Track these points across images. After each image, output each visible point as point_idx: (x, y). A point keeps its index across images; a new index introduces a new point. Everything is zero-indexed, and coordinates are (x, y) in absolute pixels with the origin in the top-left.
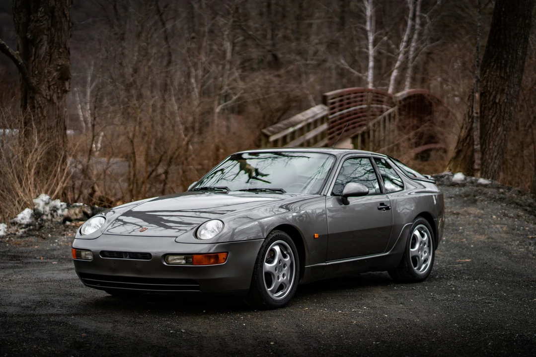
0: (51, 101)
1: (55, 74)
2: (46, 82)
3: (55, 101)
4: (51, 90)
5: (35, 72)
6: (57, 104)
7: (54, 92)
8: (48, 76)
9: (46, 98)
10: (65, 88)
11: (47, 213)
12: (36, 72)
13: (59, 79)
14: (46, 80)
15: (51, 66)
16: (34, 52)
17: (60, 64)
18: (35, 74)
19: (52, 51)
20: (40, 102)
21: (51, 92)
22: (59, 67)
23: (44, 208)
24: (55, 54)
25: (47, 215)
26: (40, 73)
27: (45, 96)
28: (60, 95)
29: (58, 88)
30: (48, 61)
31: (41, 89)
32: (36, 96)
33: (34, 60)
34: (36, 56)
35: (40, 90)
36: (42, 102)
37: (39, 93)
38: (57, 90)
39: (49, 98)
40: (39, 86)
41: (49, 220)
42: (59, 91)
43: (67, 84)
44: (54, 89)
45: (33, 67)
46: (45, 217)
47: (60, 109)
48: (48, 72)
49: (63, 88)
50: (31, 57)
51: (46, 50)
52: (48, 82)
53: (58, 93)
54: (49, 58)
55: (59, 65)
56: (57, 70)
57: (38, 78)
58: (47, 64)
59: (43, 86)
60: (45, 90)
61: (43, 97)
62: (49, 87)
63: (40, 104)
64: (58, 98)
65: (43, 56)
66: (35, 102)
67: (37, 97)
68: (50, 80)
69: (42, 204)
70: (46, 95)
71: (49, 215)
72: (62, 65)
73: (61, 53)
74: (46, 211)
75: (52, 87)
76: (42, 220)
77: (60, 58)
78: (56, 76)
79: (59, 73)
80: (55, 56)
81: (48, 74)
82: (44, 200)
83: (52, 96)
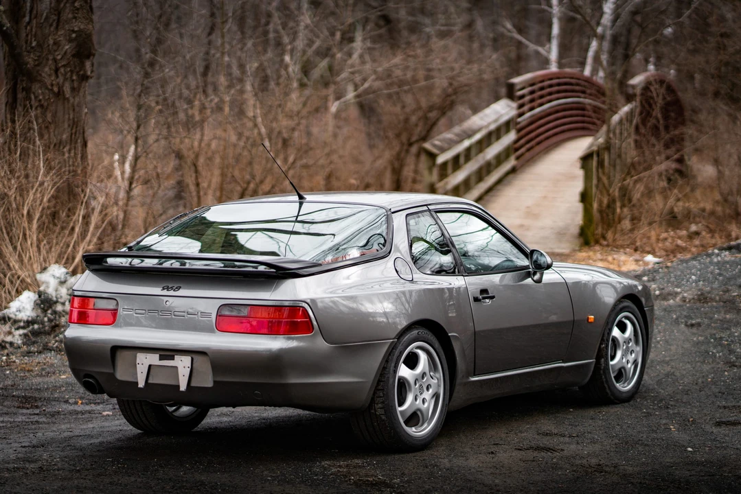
0: (59, 94)
1: (67, 47)
2: (50, 62)
3: (67, 96)
4: (60, 75)
5: (31, 43)
6: (72, 100)
7: (65, 79)
8: (55, 51)
9: (52, 90)
10: (85, 72)
11: (62, 300)
12: (34, 44)
13: (73, 56)
14: (51, 57)
15: (59, 33)
16: (28, 8)
17: (76, 29)
18: (32, 48)
19: (62, 5)
20: (41, 97)
21: (61, 79)
22: (74, 35)
23: (56, 291)
24: (67, 10)
25: (63, 304)
26: (39, 45)
27: (50, 87)
28: (76, 84)
29: (72, 72)
30: (55, 24)
31: (43, 74)
32: (33, 87)
33: (29, 23)
34: (33, 17)
35: (41, 75)
36: (44, 97)
37: (40, 81)
38: (71, 76)
39: (56, 89)
40: (38, 68)
41: (67, 313)
42: (74, 78)
43: (88, 64)
44: (66, 73)
45: (27, 35)
46: (59, 308)
47: (77, 109)
48: (55, 43)
49: (82, 73)
50: (24, 16)
51: (51, 4)
52: (55, 60)
53: (73, 81)
54: (55, 18)
55: (73, 31)
56: (70, 41)
57: (38, 54)
58: (52, 29)
59: (47, 69)
60: (50, 75)
61: (47, 88)
62: (57, 70)
63: (40, 101)
64: (73, 89)
65: (45, 14)
66: (33, 97)
67: (36, 88)
68: (59, 57)
69: (53, 283)
70: (52, 85)
71: (67, 303)
72: (80, 31)
73: (78, 9)
74: (61, 297)
75: (62, 70)
76: (55, 312)
77: (75, 18)
78: (69, 51)
79: (74, 44)
80: (67, 14)
81: (55, 48)
82: (58, 275)
83: (63, 87)
